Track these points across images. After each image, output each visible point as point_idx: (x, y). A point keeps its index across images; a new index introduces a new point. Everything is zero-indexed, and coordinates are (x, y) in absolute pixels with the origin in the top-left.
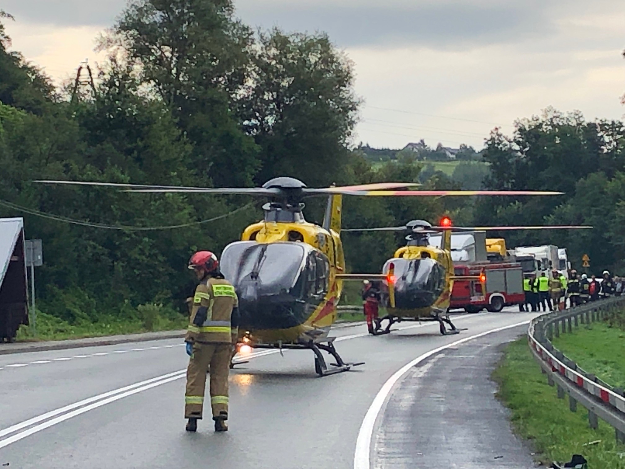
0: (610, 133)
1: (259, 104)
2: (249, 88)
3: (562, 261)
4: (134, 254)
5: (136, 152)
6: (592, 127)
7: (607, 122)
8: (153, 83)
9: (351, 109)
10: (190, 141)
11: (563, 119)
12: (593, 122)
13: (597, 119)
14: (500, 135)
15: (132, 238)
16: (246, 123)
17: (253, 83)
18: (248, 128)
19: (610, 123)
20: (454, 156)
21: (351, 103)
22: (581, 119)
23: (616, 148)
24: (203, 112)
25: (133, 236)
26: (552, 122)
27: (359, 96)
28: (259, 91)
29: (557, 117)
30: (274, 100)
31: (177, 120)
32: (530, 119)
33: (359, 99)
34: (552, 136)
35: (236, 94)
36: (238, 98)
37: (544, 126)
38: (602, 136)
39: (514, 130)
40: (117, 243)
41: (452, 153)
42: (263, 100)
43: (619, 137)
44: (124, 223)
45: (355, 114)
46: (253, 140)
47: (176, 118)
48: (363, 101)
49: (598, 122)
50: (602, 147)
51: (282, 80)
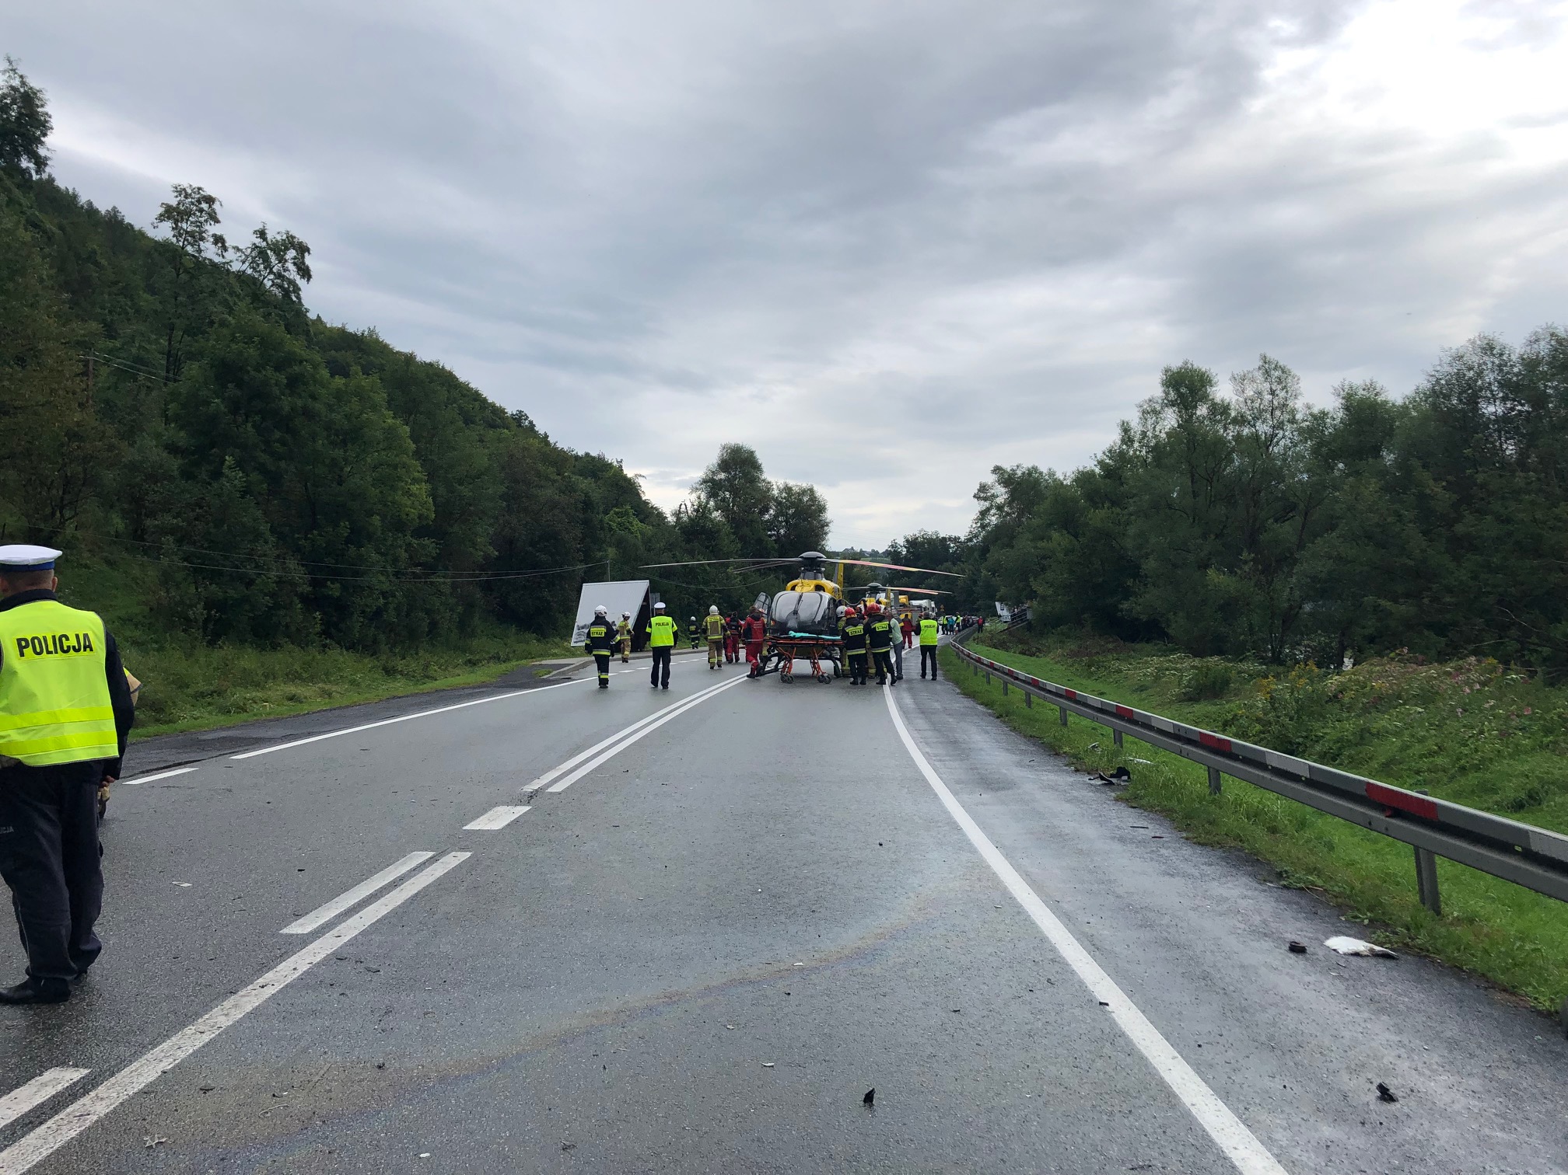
0: (954, 542)
1: (776, 523)
2: (771, 514)
7: (952, 537)
8: (720, 511)
10: (740, 542)
12: (945, 536)
16: (769, 533)
17: (773, 512)
18: (770, 536)
23: (956, 550)
24: (747, 527)
27: (830, 519)
28: (776, 516)
30: (784, 521)
31: (732, 531)
32: (912, 535)
34: (923, 543)
36: (765, 519)
37: (919, 539)
38: (949, 544)
39: (903, 541)
42: (778, 521)
46: (774, 542)
50: (950, 549)
51: (789, 510)
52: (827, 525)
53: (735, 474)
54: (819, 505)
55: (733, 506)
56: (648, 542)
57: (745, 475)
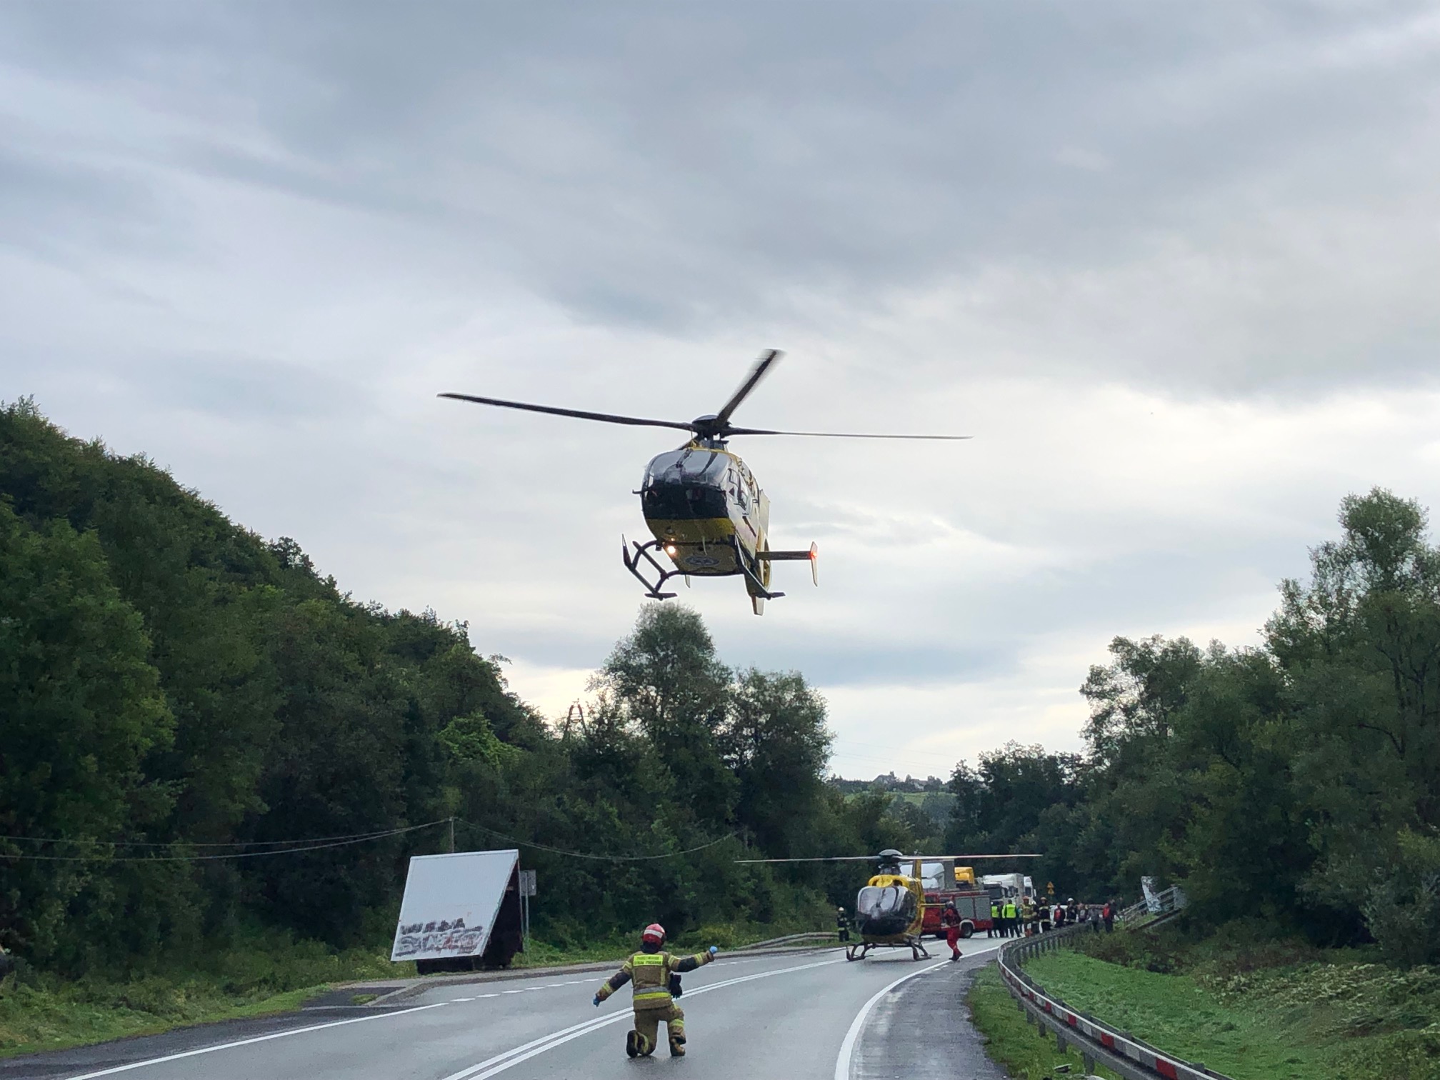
0: (1070, 765)
1: (738, 739)
2: (729, 724)
3: (1028, 889)
4: (622, 883)
5: (623, 786)
6: (1053, 760)
7: (1066, 755)
8: (639, 720)
9: (825, 744)
10: (674, 775)
11: (1025, 752)
12: (1053, 755)
13: (1057, 752)
14: (965, 768)
15: (620, 868)
16: (726, 757)
17: (733, 719)
18: (728, 762)
19: (1070, 756)
20: (922, 788)
21: (825, 738)
22: (1042, 753)
23: (1076, 780)
24: (686, 748)
25: (621, 866)
26: (1014, 755)
27: (832, 731)
28: (737, 728)
29: (1020, 750)
30: (753, 736)
31: (661, 755)
32: (994, 753)
33: (832, 734)
34: (1014, 768)
35: (717, 730)
36: (719, 733)
37: (1007, 759)
38: (1062, 769)
39: (979, 763)
40: (606, 873)
41: (921, 785)
42: (742, 736)
43: (1078, 769)
44: (612, 853)
45: (829, 748)
46: (733, 773)
47: (660, 753)
49: (1058, 755)
50: (1063, 779)
51: (760, 716)
52: (827, 743)
53: (666, 656)
54: (812, 708)
55: (662, 712)
56: (515, 778)
57: (685, 657)
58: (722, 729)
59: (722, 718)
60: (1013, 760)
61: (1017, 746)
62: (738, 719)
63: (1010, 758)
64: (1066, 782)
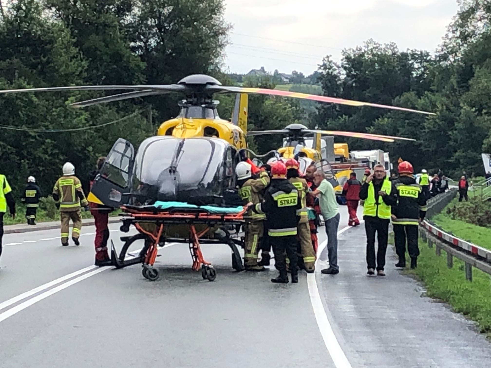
0: (419, 60)
1: (143, 28)
2: (135, 15)
3: (386, 163)
5: (40, 67)
6: (404, 56)
7: (416, 52)
9: (221, 34)
10: (86, 58)
11: (381, 49)
12: (405, 51)
13: (408, 49)
14: (330, 62)
15: (36, 139)
17: (139, 11)
18: (134, 49)
19: (419, 53)
21: (222, 28)
22: (396, 50)
23: (423, 73)
24: (97, 34)
25: (37, 138)
26: (372, 51)
27: (228, 23)
28: (143, 18)
29: (377, 48)
30: (156, 26)
31: (74, 40)
32: (355, 49)
33: (228, 25)
34: (373, 62)
35: (124, 19)
36: (126, 23)
38: (412, 64)
39: (342, 58)
40: (24, 144)
42: (146, 26)
43: (425, 64)
44: (30, 126)
45: (225, 38)
46: (139, 59)
47: (74, 38)
48: (232, 27)
49: (409, 52)
50: (413, 72)
51: (163, 8)
52: (223, 33)
58: (128, 19)
59: (129, 9)
60: (370, 56)
61: (375, 44)
62: (143, 10)
63: (368, 54)
64: (415, 75)
